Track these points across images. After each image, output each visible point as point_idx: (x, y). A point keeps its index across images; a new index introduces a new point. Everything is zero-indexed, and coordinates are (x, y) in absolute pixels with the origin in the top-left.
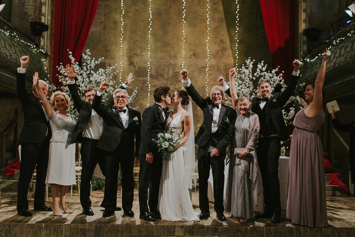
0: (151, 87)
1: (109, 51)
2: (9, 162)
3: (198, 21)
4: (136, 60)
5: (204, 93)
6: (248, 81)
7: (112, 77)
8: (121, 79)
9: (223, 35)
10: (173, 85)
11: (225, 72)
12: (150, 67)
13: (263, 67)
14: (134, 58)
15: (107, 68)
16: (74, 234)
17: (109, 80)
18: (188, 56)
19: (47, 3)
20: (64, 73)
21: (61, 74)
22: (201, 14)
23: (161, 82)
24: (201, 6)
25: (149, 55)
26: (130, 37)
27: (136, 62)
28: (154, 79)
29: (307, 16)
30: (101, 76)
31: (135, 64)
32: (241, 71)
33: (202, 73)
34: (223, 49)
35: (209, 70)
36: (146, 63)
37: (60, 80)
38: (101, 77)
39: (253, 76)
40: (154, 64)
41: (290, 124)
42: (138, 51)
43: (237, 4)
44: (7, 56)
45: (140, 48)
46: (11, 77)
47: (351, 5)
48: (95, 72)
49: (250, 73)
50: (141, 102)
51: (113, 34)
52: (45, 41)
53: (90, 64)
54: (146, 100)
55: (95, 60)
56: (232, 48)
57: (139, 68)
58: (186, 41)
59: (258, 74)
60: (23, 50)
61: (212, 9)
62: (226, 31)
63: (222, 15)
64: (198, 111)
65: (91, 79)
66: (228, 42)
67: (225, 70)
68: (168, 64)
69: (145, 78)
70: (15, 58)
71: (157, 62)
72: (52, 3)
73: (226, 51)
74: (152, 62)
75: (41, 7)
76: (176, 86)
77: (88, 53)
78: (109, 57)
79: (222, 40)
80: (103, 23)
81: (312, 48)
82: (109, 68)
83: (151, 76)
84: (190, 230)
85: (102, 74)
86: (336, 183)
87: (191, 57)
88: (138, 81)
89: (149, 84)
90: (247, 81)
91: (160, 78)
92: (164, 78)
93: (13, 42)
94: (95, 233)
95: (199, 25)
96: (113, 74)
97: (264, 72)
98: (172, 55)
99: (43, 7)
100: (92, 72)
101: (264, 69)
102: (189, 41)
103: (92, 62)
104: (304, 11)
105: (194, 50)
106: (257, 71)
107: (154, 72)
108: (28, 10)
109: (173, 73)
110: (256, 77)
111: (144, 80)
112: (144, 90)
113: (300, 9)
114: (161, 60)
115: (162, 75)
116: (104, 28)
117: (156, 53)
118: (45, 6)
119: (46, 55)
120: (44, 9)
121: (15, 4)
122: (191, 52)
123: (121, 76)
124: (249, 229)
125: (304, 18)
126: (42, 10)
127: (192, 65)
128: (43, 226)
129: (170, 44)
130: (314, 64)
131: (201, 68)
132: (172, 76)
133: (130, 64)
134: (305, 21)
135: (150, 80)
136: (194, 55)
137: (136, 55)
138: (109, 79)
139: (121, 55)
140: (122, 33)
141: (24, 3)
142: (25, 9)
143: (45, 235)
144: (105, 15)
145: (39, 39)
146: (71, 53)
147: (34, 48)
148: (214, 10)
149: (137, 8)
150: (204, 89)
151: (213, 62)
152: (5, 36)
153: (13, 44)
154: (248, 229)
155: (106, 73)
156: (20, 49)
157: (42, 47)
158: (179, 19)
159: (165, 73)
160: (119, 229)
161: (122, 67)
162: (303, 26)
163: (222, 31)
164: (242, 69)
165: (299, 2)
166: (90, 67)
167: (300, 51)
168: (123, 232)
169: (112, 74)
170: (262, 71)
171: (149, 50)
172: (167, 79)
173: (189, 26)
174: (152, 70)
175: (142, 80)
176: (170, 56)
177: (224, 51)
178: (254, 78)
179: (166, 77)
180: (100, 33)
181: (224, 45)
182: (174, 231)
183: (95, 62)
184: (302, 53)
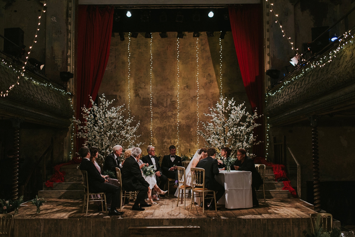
0: (153, 113)
1: (119, 85)
2: (48, 177)
3: (190, 60)
4: (141, 92)
5: (196, 117)
8: (129, 108)
9: (210, 70)
10: (171, 112)
11: (212, 100)
12: (152, 98)
13: (233, 102)
14: (139, 91)
16: (98, 225)
18: (182, 87)
19: (72, 55)
20: (87, 112)
21: (84, 113)
22: (192, 54)
23: (161, 109)
24: (192, 47)
25: (151, 88)
26: (136, 74)
27: (141, 94)
28: (155, 107)
29: (271, 59)
31: (140, 96)
32: (217, 105)
33: (194, 101)
34: (210, 81)
35: (199, 99)
36: (149, 94)
37: (84, 117)
39: (225, 109)
40: (155, 95)
41: (254, 144)
42: (143, 85)
43: (221, 45)
44: (47, 102)
45: (144, 82)
46: (49, 116)
47: (293, 58)
48: (109, 110)
49: (223, 107)
50: (146, 125)
51: (122, 72)
52: (71, 85)
53: (105, 104)
54: (150, 124)
55: (109, 101)
56: (217, 81)
57: (143, 98)
58: (181, 76)
59: (229, 108)
60: (56, 95)
61: (201, 50)
62: (213, 66)
63: (209, 54)
64: (191, 132)
66: (214, 76)
67: (212, 98)
68: (166, 95)
69: (148, 107)
70: (51, 103)
71: (157, 93)
72: (75, 56)
73: (212, 83)
74: (153, 93)
75: (67, 59)
76: (173, 112)
77: (103, 96)
78: (119, 90)
79: (209, 74)
80: (114, 63)
81: (274, 85)
82: (119, 107)
83: (153, 105)
84: (173, 221)
86: (287, 188)
87: (184, 89)
88: (143, 109)
89: (151, 111)
91: (161, 106)
92: (163, 106)
93: (49, 90)
95: (190, 62)
97: (234, 107)
98: (169, 87)
99: (69, 59)
101: (233, 104)
102: (183, 75)
104: (268, 55)
105: (187, 83)
106: (228, 106)
107: (155, 102)
108: (57, 62)
109: (171, 101)
110: (227, 110)
111: (147, 108)
112: (148, 116)
113: (265, 53)
114: (161, 91)
115: (162, 104)
116: (115, 68)
117: (157, 86)
118: (70, 58)
119: (71, 96)
120: (70, 61)
121: (48, 57)
122: (185, 85)
123: (129, 106)
125: (268, 60)
126: (68, 62)
127: (185, 95)
128: (78, 220)
129: (167, 79)
130: (274, 97)
131: (193, 97)
132: (170, 104)
133: (136, 95)
134: (269, 63)
135: (152, 108)
136: (187, 87)
137: (141, 88)
138: (119, 115)
139: (129, 89)
140: (129, 72)
141: (55, 56)
142: (55, 61)
143: (79, 226)
144: (115, 57)
145: (67, 84)
146: (91, 97)
147: (63, 92)
148: (203, 50)
149: (140, 50)
150: (196, 114)
151: (202, 92)
152: (44, 87)
153: (49, 92)
154: (211, 220)
155: (117, 110)
156: (54, 94)
157: (69, 89)
158: (174, 59)
159: (164, 102)
161: (130, 98)
162: (267, 67)
163: (209, 67)
165: (264, 48)
166: (105, 106)
167: (265, 86)
169: (121, 112)
170: (232, 106)
171: (151, 84)
172: (166, 107)
173: (182, 64)
174: (154, 100)
175: (146, 108)
176: (168, 88)
177: (211, 83)
178: (226, 111)
179: (165, 105)
180: (112, 72)
181: (211, 78)
182: (163, 223)
183: (108, 103)
184: (267, 88)
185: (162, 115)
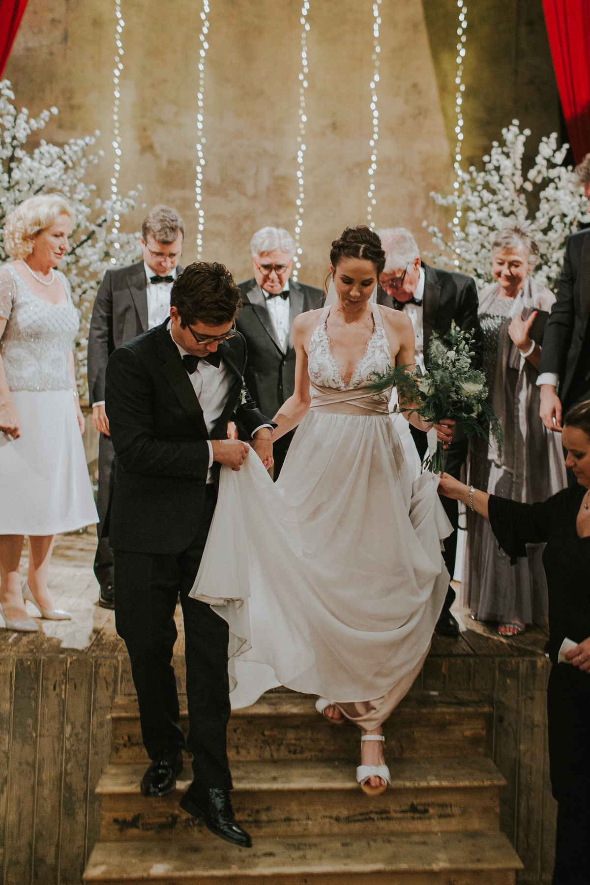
1: (79, 107)
3: (347, 27)
4: (160, 138)
6: (510, 194)
7: (83, 171)
9: (418, 69)
12: (202, 159)
13: (555, 151)
14: (155, 132)
15: (68, 144)
17: (75, 181)
18: (317, 129)
22: (355, 6)
23: (236, 203)
25: (200, 122)
26: (144, 67)
27: (162, 145)
28: (215, 195)
30: (48, 166)
31: (159, 151)
32: (490, 161)
33: (358, 179)
34: (417, 111)
35: (377, 172)
36: (191, 147)
38: (50, 171)
39: (525, 178)
40: (215, 149)
42: (168, 112)
45: (174, 101)
48: (31, 154)
49: (517, 169)
51: (93, 58)
53: (14, 127)
55: (29, 117)
56: (444, 110)
57: (170, 162)
58: (312, 86)
59: (539, 172)
62: (430, 58)
63: (417, 11)
65: (16, 174)
66: (434, 91)
67: (422, 175)
68: (257, 153)
69: (187, 192)
71: (224, 145)
73: (426, 118)
74: (209, 143)
77: (6, 92)
79: (415, 86)
80: (60, 22)
82: (76, 144)
83: (207, 186)
85: (52, 162)
87: (324, 134)
88: (168, 200)
89: (199, 209)
90: (507, 193)
91: (234, 194)
92: (244, 194)
94: (17, 688)
95: (349, 38)
96: (89, 162)
97: (558, 169)
98: (269, 124)
100: (19, 153)
101: (559, 157)
102: (320, 84)
103: (18, 121)
105: (334, 114)
106: (537, 164)
107: (214, 176)
109: (272, 178)
110: (533, 182)
111: (184, 199)
114: (236, 138)
115: (238, 185)
116: (65, 38)
117: (221, 117)
122: (326, 119)
124: (543, 667)
127: (327, 157)
129: (262, 93)
131: (355, 166)
132: (268, 189)
133: (142, 148)
135: (203, 200)
136: (334, 126)
137: (161, 122)
138: (75, 177)
139: (117, 121)
140: (119, 55)
151: (391, 148)
155: (65, 158)
158: (290, 19)
159: (248, 177)
160: (100, 671)
163: (417, 58)
164: (490, 156)
166: (14, 138)
168: (115, 681)
169: (84, 162)
170: (551, 165)
171: (202, 107)
172: (255, 197)
174: (209, 167)
175: (180, 198)
176: (263, 129)
177: (421, 119)
178: (529, 187)
179: (250, 189)
180: (51, 53)
181: (421, 101)
183: (27, 122)
185: (239, 225)
